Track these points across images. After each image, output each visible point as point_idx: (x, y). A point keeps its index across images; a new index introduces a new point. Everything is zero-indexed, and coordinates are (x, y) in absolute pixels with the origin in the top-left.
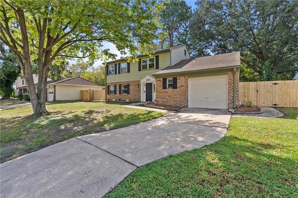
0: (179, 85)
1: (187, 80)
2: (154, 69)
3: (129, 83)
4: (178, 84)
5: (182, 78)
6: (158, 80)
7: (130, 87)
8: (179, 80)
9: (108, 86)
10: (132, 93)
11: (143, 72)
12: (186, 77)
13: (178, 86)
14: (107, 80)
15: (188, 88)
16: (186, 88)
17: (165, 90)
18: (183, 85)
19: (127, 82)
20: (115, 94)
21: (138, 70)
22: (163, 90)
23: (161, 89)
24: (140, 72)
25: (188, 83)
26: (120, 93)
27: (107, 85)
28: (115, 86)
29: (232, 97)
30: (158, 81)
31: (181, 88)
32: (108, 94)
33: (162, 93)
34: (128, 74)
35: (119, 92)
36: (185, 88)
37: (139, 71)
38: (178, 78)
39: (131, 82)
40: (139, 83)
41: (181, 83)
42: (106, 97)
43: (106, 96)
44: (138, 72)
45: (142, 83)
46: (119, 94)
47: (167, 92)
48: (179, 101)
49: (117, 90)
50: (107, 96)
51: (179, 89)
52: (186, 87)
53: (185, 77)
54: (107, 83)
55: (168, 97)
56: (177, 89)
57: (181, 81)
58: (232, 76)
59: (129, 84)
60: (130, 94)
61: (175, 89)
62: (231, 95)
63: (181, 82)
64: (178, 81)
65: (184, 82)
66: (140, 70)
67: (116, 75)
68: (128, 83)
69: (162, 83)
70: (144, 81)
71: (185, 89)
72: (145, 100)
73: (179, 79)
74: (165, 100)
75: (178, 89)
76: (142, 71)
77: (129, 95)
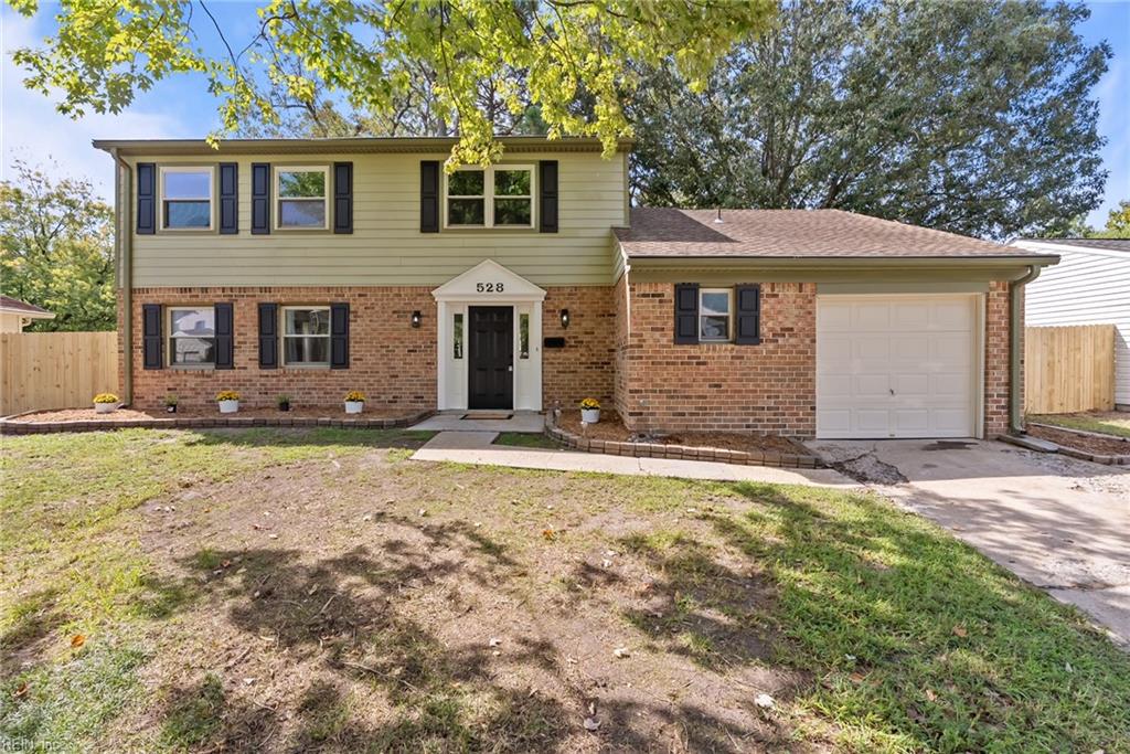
0: (770, 324)
1: (810, 302)
2: (531, 231)
3: (347, 298)
4: (763, 319)
5: (790, 293)
6: (646, 289)
7: (352, 326)
8: (772, 300)
9: (146, 309)
10: (370, 360)
11: (453, 240)
12: (808, 289)
13: (764, 330)
15: (814, 341)
16: (808, 341)
17: (692, 350)
18: (790, 326)
19: (329, 289)
21: (417, 225)
22: (679, 348)
23: (664, 341)
24: (431, 239)
25: (814, 318)
26: (267, 359)
27: (139, 300)
28: (224, 314)
29: (1003, 388)
30: (644, 295)
31: (781, 341)
32: (147, 366)
33: (673, 363)
34: (342, 240)
35: (256, 355)
36: (802, 341)
37: (423, 231)
38: (766, 290)
39: (364, 292)
40: (425, 301)
41: (780, 318)
42: (132, 386)
43: (132, 377)
44: (418, 233)
45: (448, 302)
46: (263, 364)
47: (704, 363)
48: (769, 409)
49: (237, 339)
50: (139, 381)
51: (771, 346)
52: (808, 336)
53: (801, 285)
54: (138, 284)
55: (705, 389)
56: (757, 347)
57: (778, 307)
58: (1003, 298)
59: (347, 305)
60: (355, 366)
61: (750, 348)
62: (1000, 379)
63: (780, 312)
64: (764, 307)
65: (796, 312)
66: (429, 224)
67: (227, 241)
68: (340, 300)
69: (669, 309)
70: (456, 295)
71: (801, 348)
72: (462, 403)
73: (768, 296)
74: (687, 407)
75: (763, 349)
76: (447, 231)
77: (345, 373)
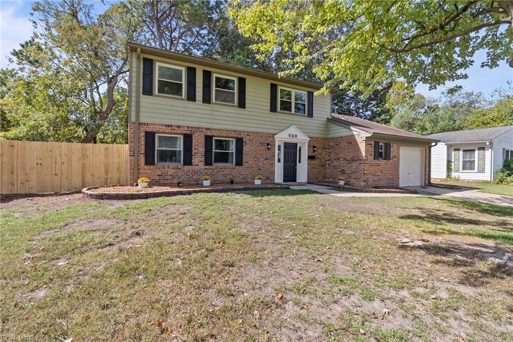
1: (399, 148)
3: (242, 135)
4: (391, 153)
5: (395, 146)
6: (369, 142)
7: (244, 148)
8: (393, 148)
10: (251, 162)
11: (282, 116)
12: (399, 145)
13: (391, 156)
14: (141, 109)
17: (377, 162)
19: (235, 131)
20: (188, 161)
21: (269, 108)
23: (372, 159)
24: (274, 115)
25: (399, 153)
26: (208, 162)
27: (143, 129)
28: (188, 139)
30: (368, 144)
31: (394, 159)
32: (147, 163)
33: (374, 165)
34: (241, 111)
35: (203, 159)
37: (271, 111)
39: (249, 134)
40: (271, 139)
41: (394, 153)
42: (138, 174)
43: (138, 169)
44: (269, 112)
45: (279, 140)
46: (206, 164)
47: (380, 165)
48: (391, 179)
49: (194, 151)
50: (142, 171)
52: (398, 158)
53: (397, 144)
54: (142, 120)
55: (380, 173)
56: (389, 161)
58: (428, 150)
59: (242, 139)
60: (245, 165)
63: (394, 151)
64: (391, 150)
66: (273, 109)
67: (190, 104)
68: (239, 136)
69: (373, 149)
70: (281, 138)
71: (397, 161)
72: (281, 180)
73: (392, 146)
74: (376, 178)
75: (391, 161)
76: (279, 113)
77: (241, 168)
